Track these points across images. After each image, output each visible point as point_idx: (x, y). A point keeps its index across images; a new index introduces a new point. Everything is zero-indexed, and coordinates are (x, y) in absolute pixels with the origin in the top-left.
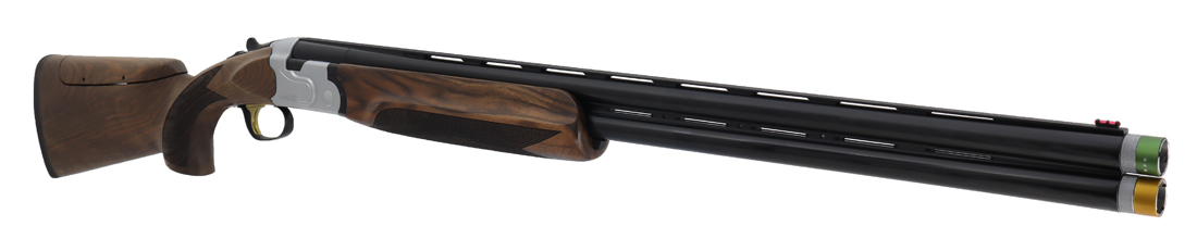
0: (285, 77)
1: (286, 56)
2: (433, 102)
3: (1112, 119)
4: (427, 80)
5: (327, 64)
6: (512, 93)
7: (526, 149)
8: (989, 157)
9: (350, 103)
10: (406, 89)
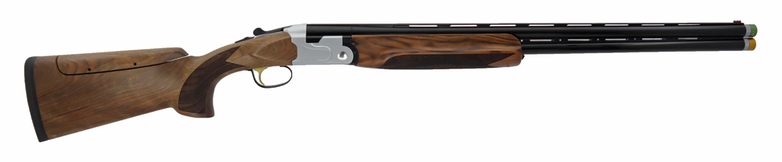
0: (304, 48)
1: (304, 36)
2: (429, 49)
3: (739, 20)
4: (421, 38)
5: (341, 37)
6: (480, 39)
7: (490, 65)
8: (696, 38)
9: (361, 56)
10: (408, 45)
